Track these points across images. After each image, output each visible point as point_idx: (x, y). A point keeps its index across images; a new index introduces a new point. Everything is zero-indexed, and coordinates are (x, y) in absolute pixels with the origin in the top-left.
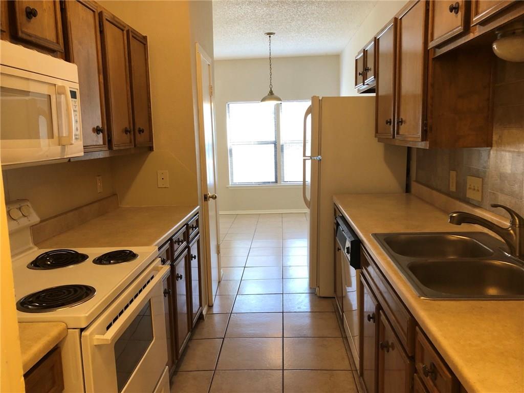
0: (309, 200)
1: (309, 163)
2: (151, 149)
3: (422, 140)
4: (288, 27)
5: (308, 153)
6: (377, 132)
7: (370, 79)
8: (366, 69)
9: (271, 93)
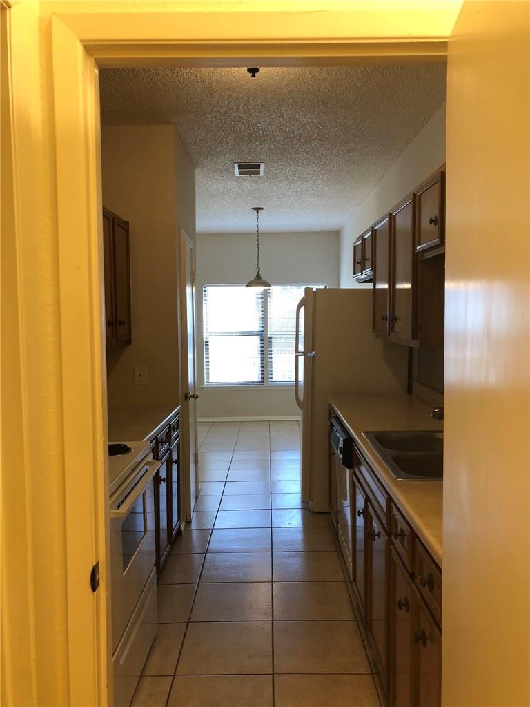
0: (302, 400)
1: (301, 359)
2: (129, 342)
3: (413, 339)
4: (278, 202)
5: (301, 348)
6: (374, 327)
7: (368, 271)
8: (364, 259)
9: (258, 276)
